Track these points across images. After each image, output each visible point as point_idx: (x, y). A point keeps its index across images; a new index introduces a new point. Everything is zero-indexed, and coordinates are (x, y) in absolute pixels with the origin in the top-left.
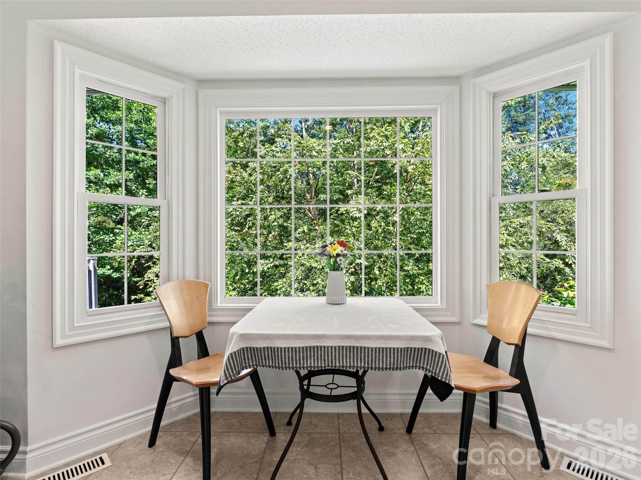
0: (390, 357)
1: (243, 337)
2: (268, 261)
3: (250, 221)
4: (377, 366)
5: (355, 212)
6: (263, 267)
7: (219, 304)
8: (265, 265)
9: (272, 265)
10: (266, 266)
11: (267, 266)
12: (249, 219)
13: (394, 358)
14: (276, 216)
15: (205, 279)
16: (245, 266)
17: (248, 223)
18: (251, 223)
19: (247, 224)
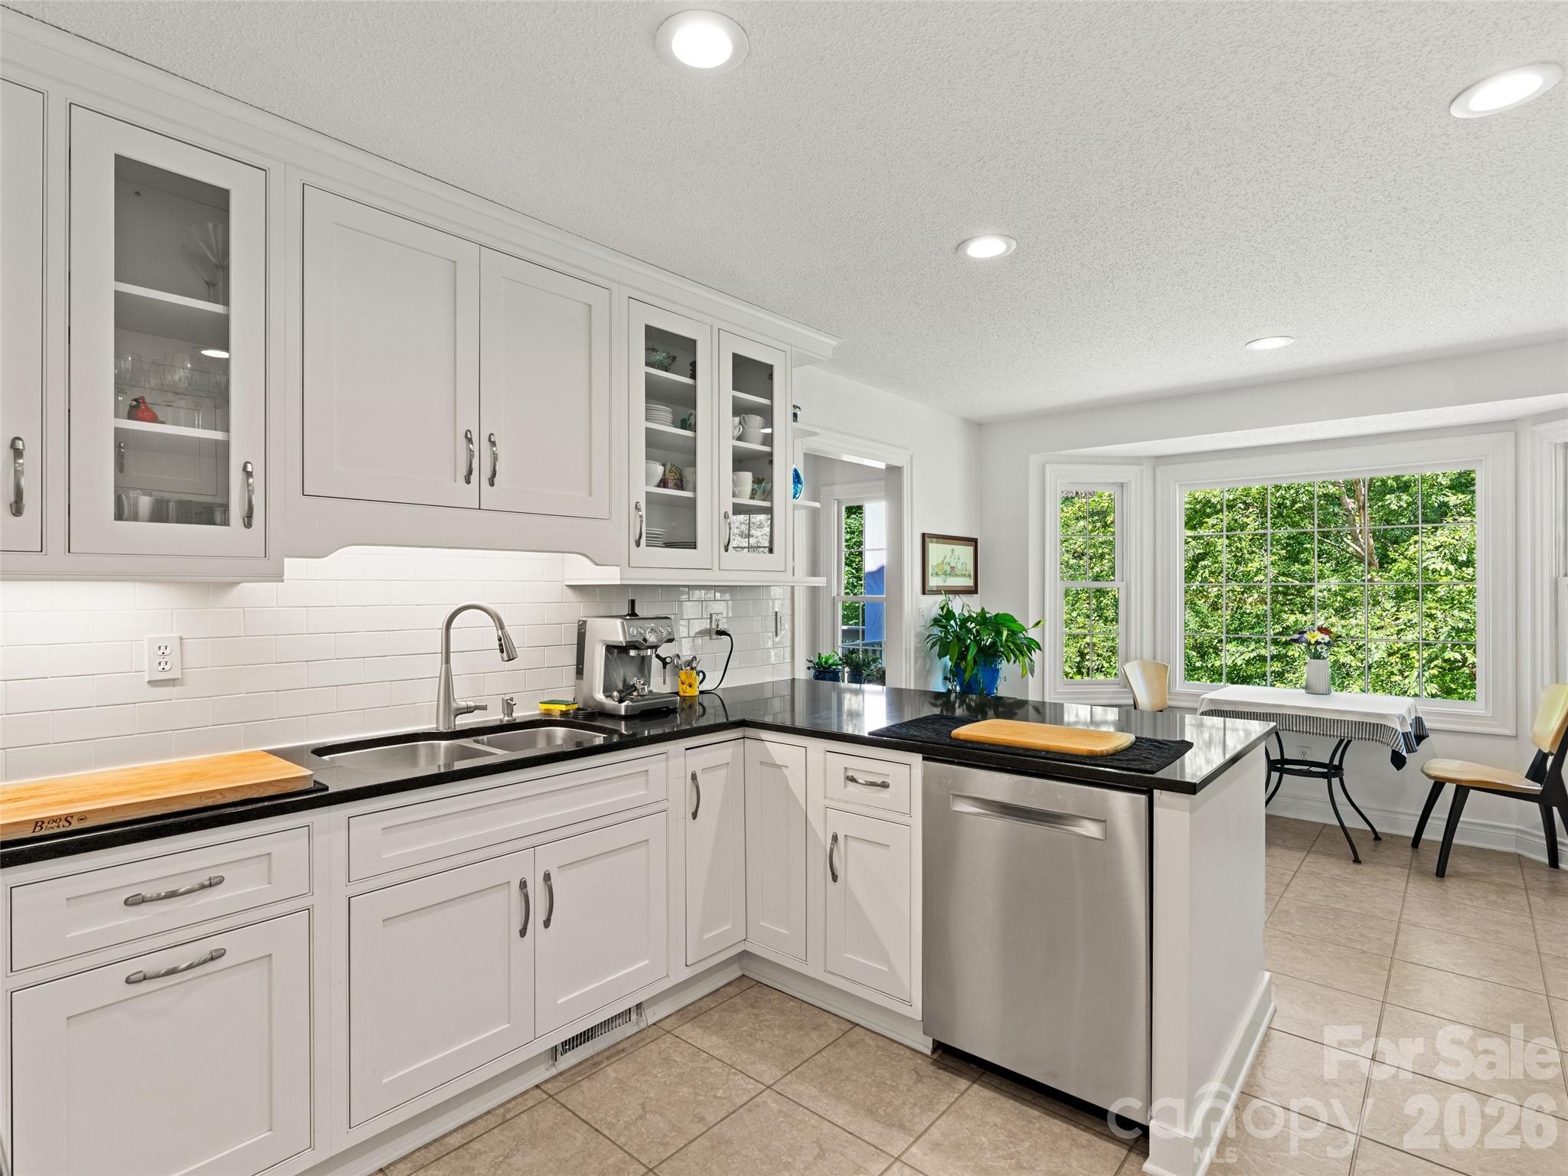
0: (1345, 728)
1: (1212, 701)
2: (1243, 648)
3: (1205, 567)
4: (1332, 733)
5: (1433, 560)
6: (1234, 658)
7: (1177, 689)
8: (1237, 655)
9: (1252, 655)
10: (1239, 656)
11: (1242, 657)
12: (1202, 563)
13: (1348, 728)
14: (1262, 563)
15: (1163, 660)
16: (1195, 654)
17: (1201, 571)
18: (1207, 570)
19: (1200, 574)
